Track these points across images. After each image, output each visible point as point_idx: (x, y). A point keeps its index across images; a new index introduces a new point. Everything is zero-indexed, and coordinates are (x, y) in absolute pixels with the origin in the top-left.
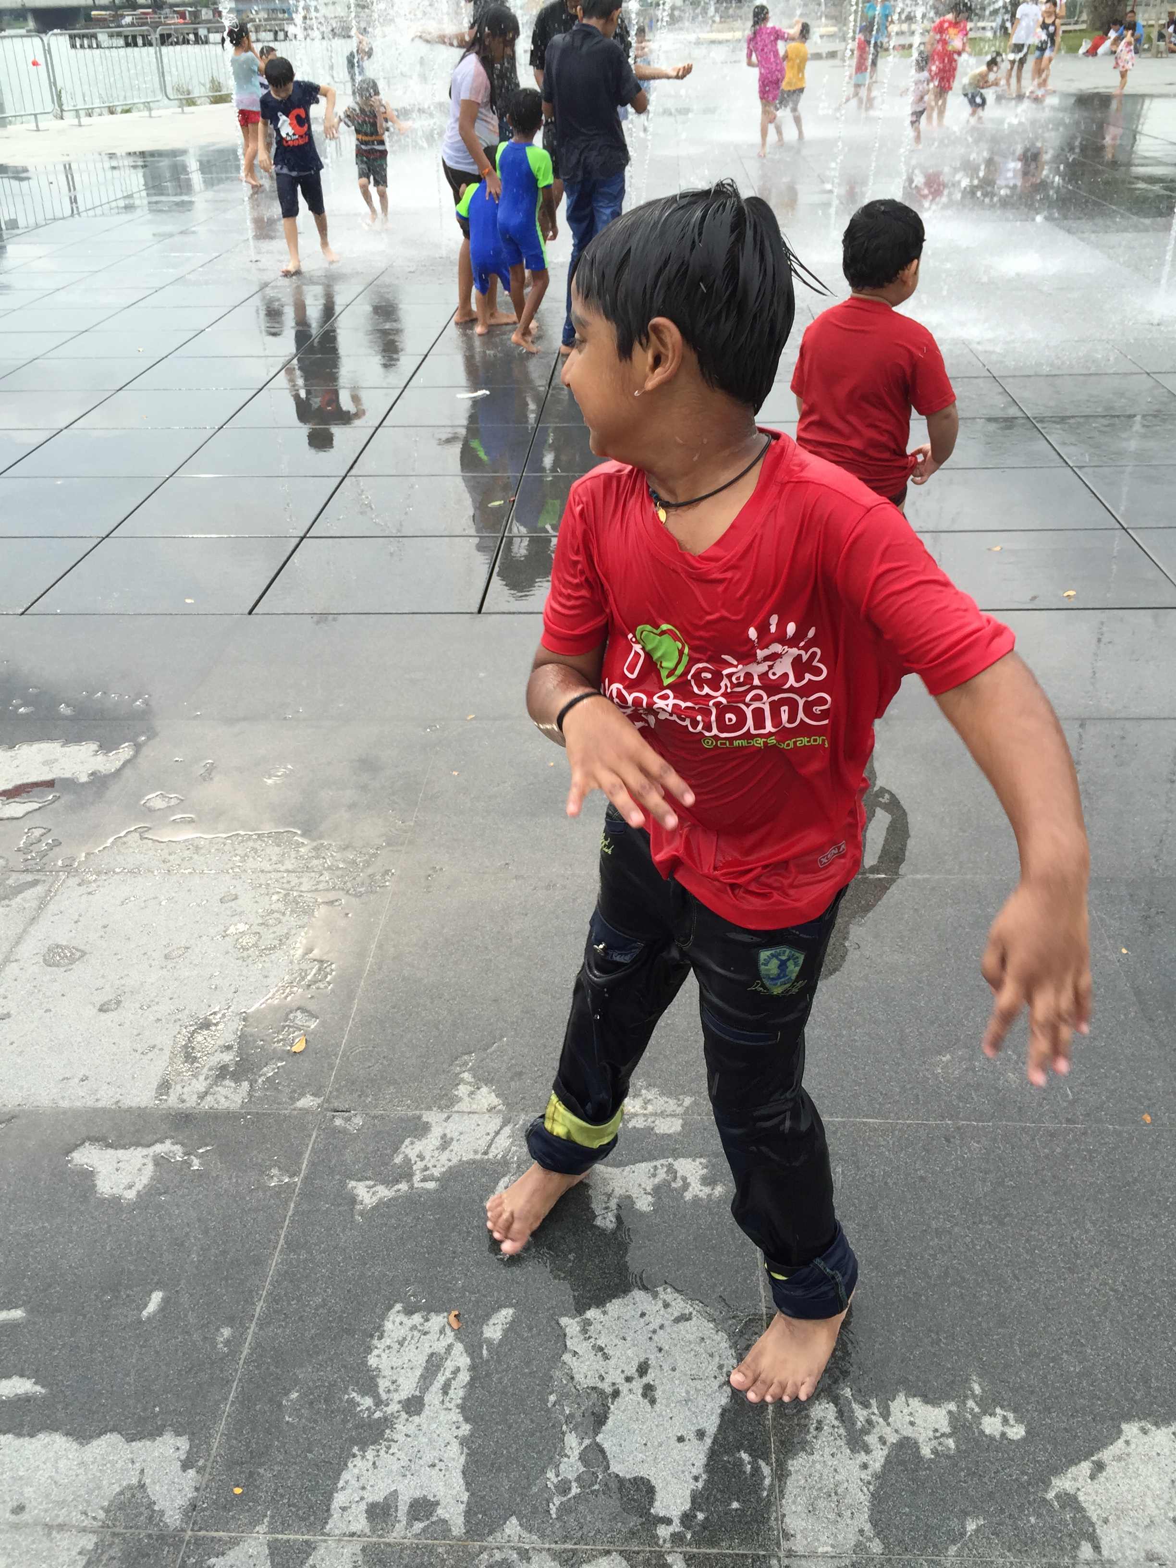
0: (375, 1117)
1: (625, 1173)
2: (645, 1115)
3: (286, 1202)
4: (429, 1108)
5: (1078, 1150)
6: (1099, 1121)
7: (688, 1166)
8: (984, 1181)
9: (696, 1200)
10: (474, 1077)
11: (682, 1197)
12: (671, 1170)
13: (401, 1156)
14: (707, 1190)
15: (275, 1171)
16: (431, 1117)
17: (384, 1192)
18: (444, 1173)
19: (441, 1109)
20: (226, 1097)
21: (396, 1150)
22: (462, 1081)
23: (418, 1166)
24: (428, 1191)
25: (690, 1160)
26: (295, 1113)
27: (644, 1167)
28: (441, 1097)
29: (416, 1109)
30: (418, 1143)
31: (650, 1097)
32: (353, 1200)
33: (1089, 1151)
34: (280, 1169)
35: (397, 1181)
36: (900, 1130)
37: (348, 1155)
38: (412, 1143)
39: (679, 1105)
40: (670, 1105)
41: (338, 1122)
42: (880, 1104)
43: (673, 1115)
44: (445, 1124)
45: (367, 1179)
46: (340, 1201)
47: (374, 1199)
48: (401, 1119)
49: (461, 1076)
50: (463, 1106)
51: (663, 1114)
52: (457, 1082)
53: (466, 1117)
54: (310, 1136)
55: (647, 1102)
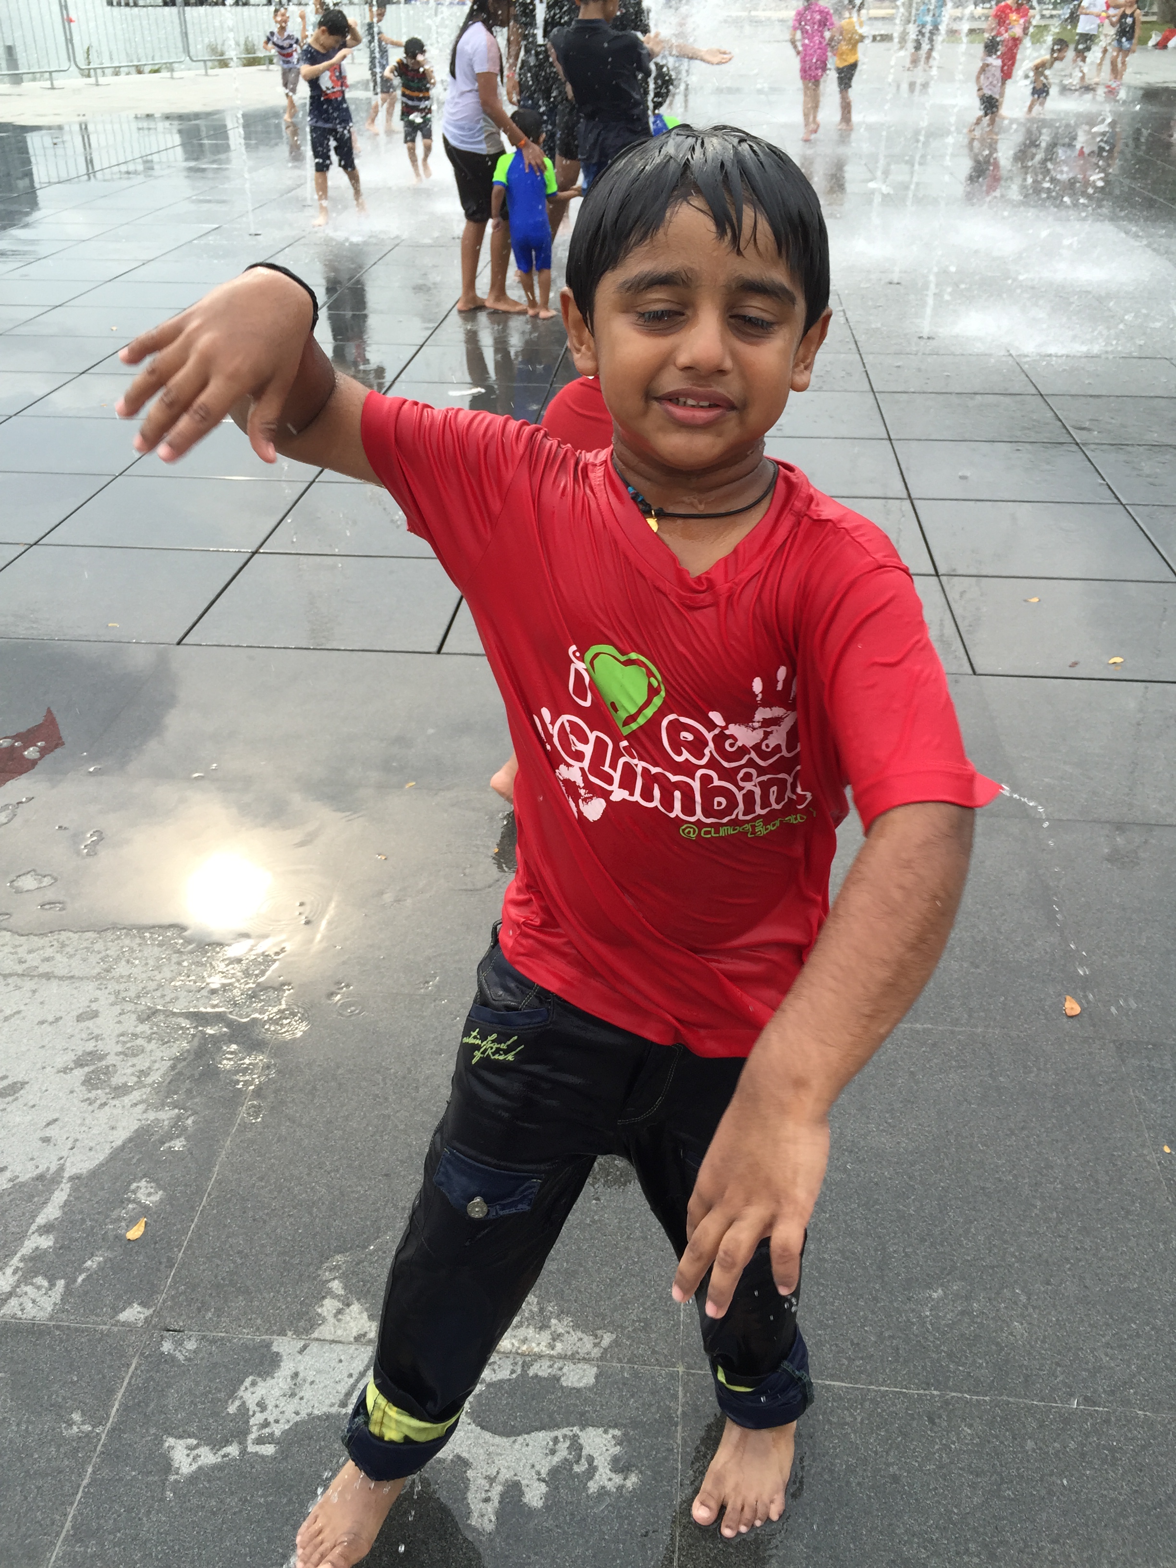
0: (213, 1341)
1: (517, 1446)
2: (551, 1357)
3: (83, 1465)
4: (282, 1333)
5: (1098, 1445)
6: (1126, 1402)
7: (597, 1440)
8: (973, 1486)
9: (603, 1492)
10: (345, 1288)
11: (585, 1488)
12: (576, 1446)
13: (237, 1403)
14: (618, 1479)
15: (76, 1417)
16: (284, 1345)
17: (208, 1457)
18: (285, 1433)
19: (298, 1333)
20: (34, 1301)
21: (232, 1394)
22: (330, 1293)
23: (257, 1419)
24: (263, 1457)
25: (601, 1431)
26: (116, 1329)
27: (542, 1437)
28: (301, 1315)
29: (266, 1333)
30: (261, 1384)
31: (560, 1330)
32: (167, 1466)
33: (1112, 1450)
34: (84, 1414)
35: (227, 1442)
36: (872, 1401)
37: (172, 1398)
38: (254, 1384)
39: (596, 1345)
40: (586, 1344)
41: (167, 1347)
42: (849, 1359)
43: (586, 1360)
44: (300, 1357)
45: (190, 1437)
46: (150, 1467)
47: (194, 1467)
48: (245, 1347)
49: (330, 1285)
50: (325, 1331)
51: (573, 1358)
52: (321, 1293)
53: (327, 1347)
54: (128, 1366)
55: (556, 1337)
